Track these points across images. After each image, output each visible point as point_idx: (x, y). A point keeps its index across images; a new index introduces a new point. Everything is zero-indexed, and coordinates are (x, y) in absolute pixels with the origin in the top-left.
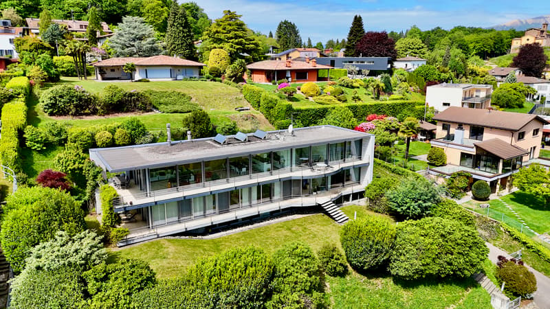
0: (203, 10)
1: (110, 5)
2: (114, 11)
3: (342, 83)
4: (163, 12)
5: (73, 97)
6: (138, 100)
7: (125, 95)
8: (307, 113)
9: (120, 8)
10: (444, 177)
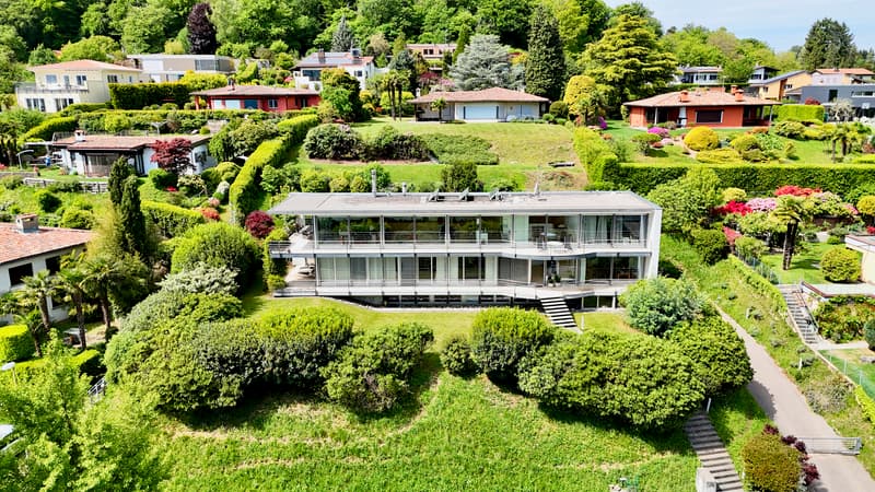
0: (651, 13)
1: (506, 19)
2: (512, 26)
3: (782, 130)
4: (579, 22)
5: (333, 138)
6: (410, 145)
7: (395, 139)
8: (646, 174)
9: (519, 21)
10: (819, 299)
